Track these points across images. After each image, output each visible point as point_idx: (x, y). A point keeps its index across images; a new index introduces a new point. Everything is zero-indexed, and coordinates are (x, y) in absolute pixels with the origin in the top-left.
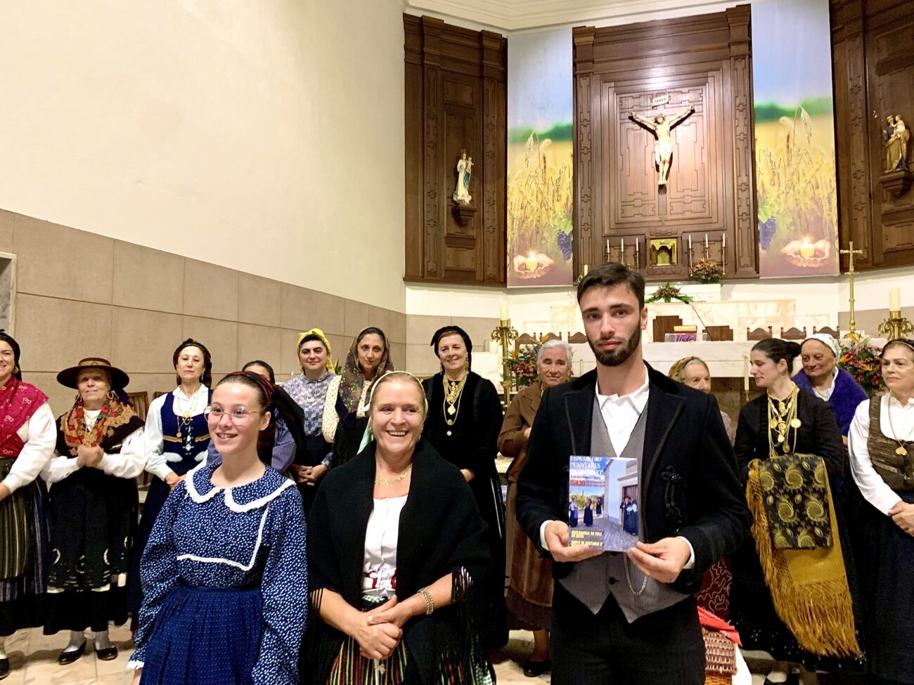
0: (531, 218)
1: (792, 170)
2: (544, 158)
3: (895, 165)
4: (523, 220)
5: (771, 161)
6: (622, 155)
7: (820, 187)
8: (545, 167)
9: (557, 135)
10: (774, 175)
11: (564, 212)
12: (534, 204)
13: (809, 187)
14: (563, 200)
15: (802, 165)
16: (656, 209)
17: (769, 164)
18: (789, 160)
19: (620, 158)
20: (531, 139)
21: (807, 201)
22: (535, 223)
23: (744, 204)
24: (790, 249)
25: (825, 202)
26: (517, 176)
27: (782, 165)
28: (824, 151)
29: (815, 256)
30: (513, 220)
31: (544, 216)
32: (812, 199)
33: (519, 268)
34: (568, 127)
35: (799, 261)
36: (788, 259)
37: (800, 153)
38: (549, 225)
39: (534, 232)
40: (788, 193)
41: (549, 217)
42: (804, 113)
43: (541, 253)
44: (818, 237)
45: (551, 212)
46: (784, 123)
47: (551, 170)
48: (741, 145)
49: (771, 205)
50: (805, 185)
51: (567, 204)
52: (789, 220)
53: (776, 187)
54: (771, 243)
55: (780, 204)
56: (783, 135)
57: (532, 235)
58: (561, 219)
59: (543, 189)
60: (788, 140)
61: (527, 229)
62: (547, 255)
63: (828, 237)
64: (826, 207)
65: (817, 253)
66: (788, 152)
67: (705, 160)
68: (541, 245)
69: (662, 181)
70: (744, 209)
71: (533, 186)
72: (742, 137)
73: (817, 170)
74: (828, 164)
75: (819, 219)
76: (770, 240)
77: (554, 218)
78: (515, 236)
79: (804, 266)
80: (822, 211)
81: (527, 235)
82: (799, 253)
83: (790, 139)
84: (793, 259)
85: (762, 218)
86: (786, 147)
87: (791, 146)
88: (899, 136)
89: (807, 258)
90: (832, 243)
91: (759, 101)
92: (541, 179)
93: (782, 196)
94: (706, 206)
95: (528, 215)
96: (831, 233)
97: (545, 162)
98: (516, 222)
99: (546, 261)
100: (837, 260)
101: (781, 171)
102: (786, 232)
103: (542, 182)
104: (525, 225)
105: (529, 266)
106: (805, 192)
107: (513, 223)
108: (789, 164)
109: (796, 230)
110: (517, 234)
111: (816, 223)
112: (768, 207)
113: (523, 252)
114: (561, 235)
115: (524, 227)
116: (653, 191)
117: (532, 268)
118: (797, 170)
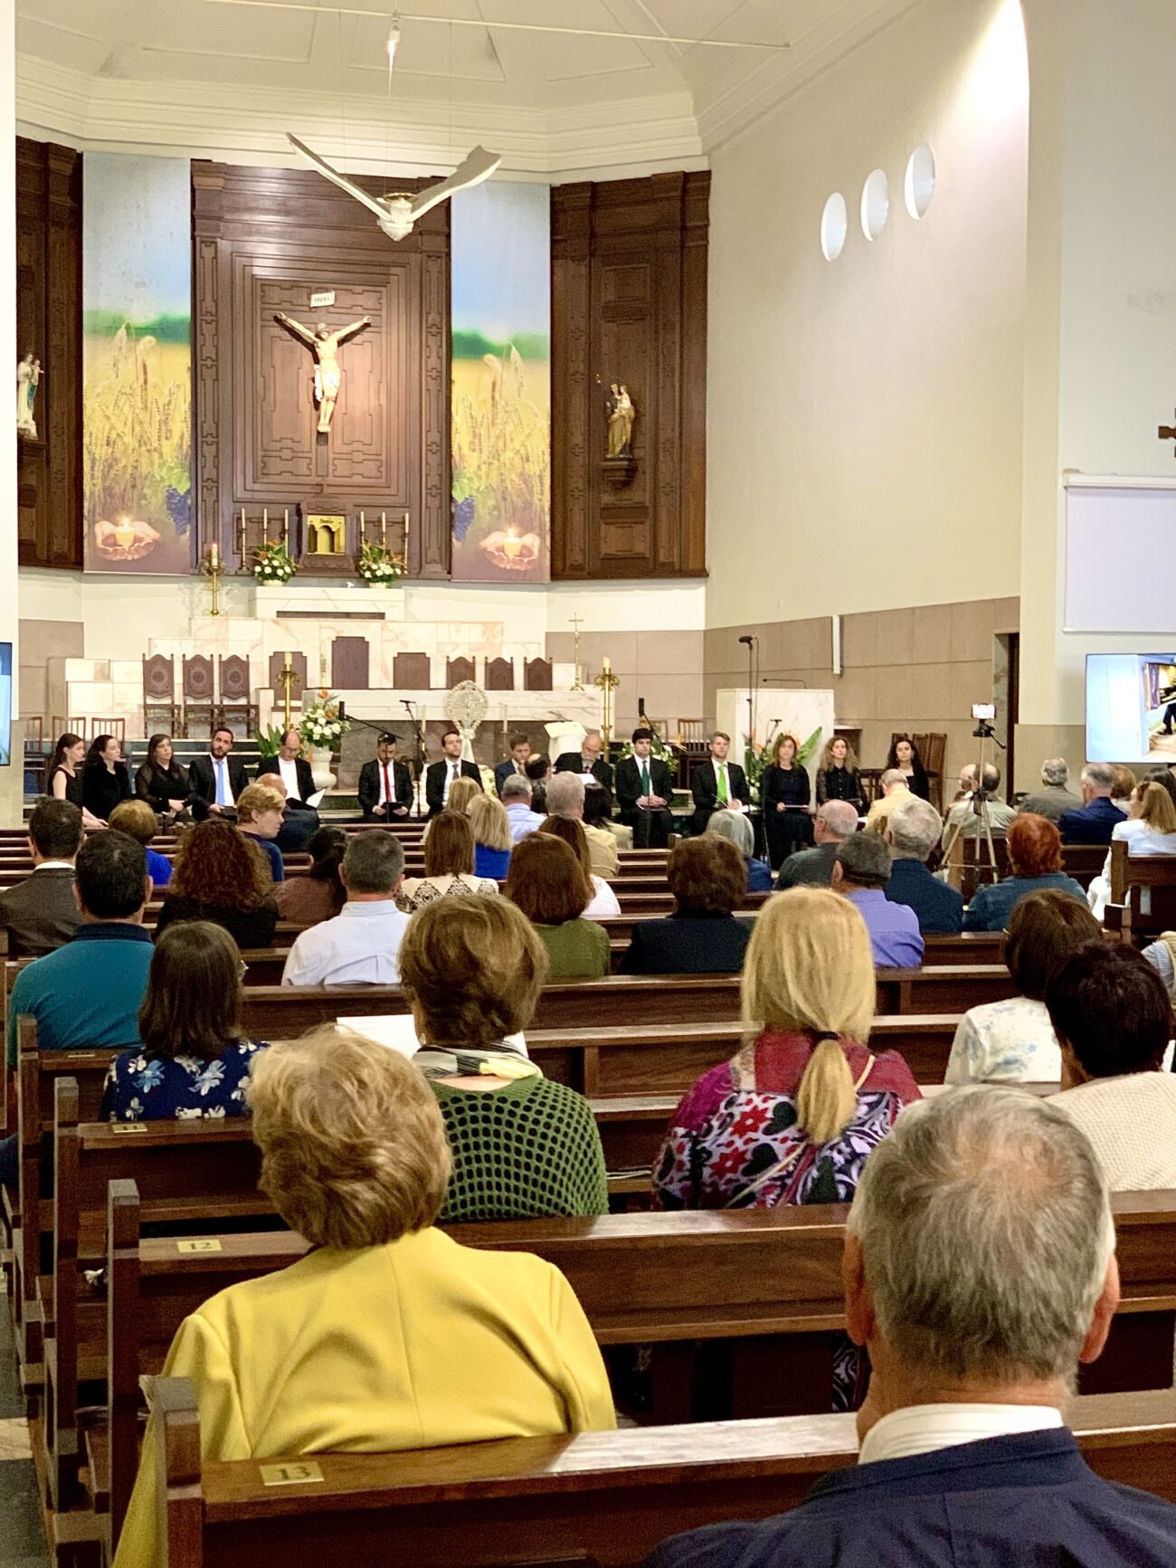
0: (124, 462)
1: (498, 432)
2: (145, 367)
3: (618, 449)
4: (110, 464)
5: (471, 416)
6: (263, 377)
7: (531, 459)
8: (146, 382)
9: (163, 331)
10: (475, 436)
11: (177, 457)
12: (128, 439)
13: (517, 459)
14: (176, 439)
15: (510, 427)
16: (313, 466)
17: (469, 420)
18: (494, 418)
19: (260, 381)
20: (122, 332)
21: (513, 477)
22: (129, 471)
23: (434, 473)
24: (490, 542)
25: (536, 482)
26: (98, 390)
27: (485, 423)
28: (536, 410)
29: (521, 555)
30: (93, 461)
31: (144, 460)
32: (521, 475)
33: (104, 542)
34: (182, 322)
35: (502, 560)
36: (487, 556)
37: (507, 409)
38: (154, 476)
39: (129, 487)
40: (491, 464)
41: (152, 464)
42: (514, 352)
43: (141, 519)
44: (525, 529)
45: (156, 455)
46: (490, 363)
47: (155, 387)
48: (433, 385)
49: (470, 479)
50: (512, 455)
51: (181, 446)
52: (491, 503)
53: (476, 454)
54: (467, 532)
55: (480, 478)
56: (487, 379)
57: (125, 490)
58: (172, 468)
59: (143, 416)
60: (493, 390)
61: (116, 480)
62: (149, 524)
63: (537, 531)
64: (537, 489)
65: (525, 552)
66: (493, 405)
67: (383, 402)
68: (140, 506)
69: (323, 426)
70: (434, 480)
71: (127, 409)
72: (434, 374)
73: (528, 436)
74: (540, 432)
75: (528, 505)
76: (466, 527)
77: (161, 466)
78: (97, 489)
79: (508, 567)
80: (531, 493)
81: (117, 490)
82: (501, 549)
83: (497, 388)
84: (495, 557)
85: (458, 496)
86: (490, 399)
87: (497, 397)
88: (624, 412)
89: (511, 557)
90: (543, 539)
91: (457, 327)
92: (139, 400)
93: (484, 468)
94: (383, 469)
95: (118, 455)
96: (542, 525)
97: (145, 373)
98: (99, 468)
99: (149, 534)
100: (548, 563)
101: (483, 431)
102: (488, 518)
103: (141, 405)
104: (113, 472)
105: (120, 540)
106: (512, 465)
107: (93, 468)
108: (493, 423)
109: (499, 516)
110: (99, 487)
111: (525, 509)
112: (465, 481)
113: (110, 515)
114: (171, 495)
115: (111, 476)
116: (309, 440)
117: (126, 543)
118: (503, 432)
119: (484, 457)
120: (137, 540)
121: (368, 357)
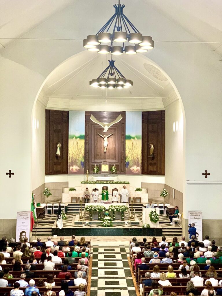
3: (151, 154)
7: (138, 155)
9: (81, 137)
10: (129, 152)
12: (75, 154)
13: (136, 155)
14: (82, 154)
16: (104, 157)
17: (128, 149)
19: (96, 144)
20: (74, 138)
22: (75, 159)
24: (132, 168)
26: (71, 146)
27: (131, 149)
28: (139, 147)
29: (137, 170)
30: (70, 157)
31: (77, 157)
32: (137, 158)
33: (71, 170)
34: (84, 135)
37: (135, 147)
38: (79, 159)
39: (75, 161)
42: (136, 138)
44: (138, 166)
45: (79, 156)
46: (132, 140)
47: (79, 146)
51: (83, 155)
52: (132, 162)
53: (129, 154)
54: (128, 167)
55: (130, 158)
56: (131, 142)
58: (81, 158)
59: (77, 150)
61: (73, 160)
62: (78, 167)
64: (139, 160)
66: (132, 147)
67: (115, 146)
68: (77, 164)
69: (105, 151)
70: (123, 158)
71: (75, 149)
72: (123, 142)
73: (138, 151)
74: (140, 150)
75: (138, 162)
78: (70, 161)
79: (135, 172)
80: (138, 160)
81: (73, 162)
82: (134, 169)
84: (132, 171)
85: (127, 161)
86: (132, 145)
90: (140, 168)
91: (127, 134)
92: (77, 148)
93: (131, 156)
94: (115, 157)
95: (73, 156)
96: (140, 165)
97: (78, 144)
98: (71, 158)
100: (141, 171)
101: (131, 151)
102: (131, 164)
103: (77, 149)
105: (74, 169)
107: (70, 158)
109: (133, 164)
111: (137, 163)
112: (128, 159)
113: (72, 166)
114: (81, 162)
116: (103, 153)
118: (134, 151)
120: (76, 169)
121: (112, 139)
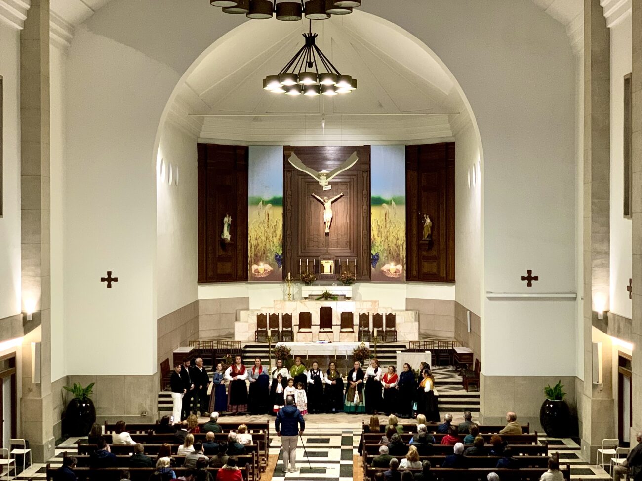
0: (261, 245)
1: (387, 230)
2: (268, 214)
4: (257, 246)
7: (399, 239)
8: (268, 219)
9: (275, 202)
10: (379, 232)
11: (278, 243)
12: (263, 238)
13: (394, 239)
14: (278, 237)
15: (392, 228)
16: (324, 243)
17: (377, 226)
18: (386, 225)
19: (306, 215)
20: (261, 203)
21: (393, 245)
22: (263, 248)
23: (365, 245)
24: (385, 268)
25: (401, 247)
26: (253, 222)
27: (383, 227)
28: (401, 222)
30: (251, 246)
31: (268, 245)
32: (396, 244)
33: (255, 271)
34: (280, 198)
35: (389, 274)
36: (384, 273)
37: (391, 222)
38: (271, 249)
39: (263, 253)
40: (385, 241)
41: (270, 246)
42: (393, 202)
43: (266, 264)
44: (397, 262)
45: (271, 243)
46: (384, 207)
47: (271, 220)
48: (365, 215)
49: (377, 246)
50: (392, 238)
51: (280, 239)
52: (385, 254)
53: (380, 238)
54: (377, 265)
55: (381, 246)
56: (383, 212)
57: (261, 254)
58: (276, 247)
59: (268, 230)
60: (386, 216)
61: (259, 251)
62: (269, 265)
63: (401, 264)
64: (401, 249)
65: (397, 271)
66: (386, 221)
67: (348, 221)
68: (266, 260)
69: (327, 231)
70: (365, 247)
71: (262, 228)
72: (365, 211)
73: (398, 231)
74: (402, 229)
75: (398, 255)
76: (376, 263)
77: (273, 246)
78: (252, 254)
79: (391, 277)
80: (399, 251)
81: (259, 254)
82: (389, 270)
83: (387, 215)
84: (386, 273)
85: (373, 252)
86: (385, 219)
87: (387, 218)
88: (428, 224)
89: (392, 273)
90: (403, 267)
91: (374, 194)
92: (266, 225)
93: (382, 242)
94: (348, 244)
95: (259, 243)
96: (403, 262)
97: (268, 216)
98: (253, 247)
99: (269, 268)
100: (405, 275)
101: (382, 230)
102: (384, 260)
103: (267, 227)
104: (258, 249)
105: (260, 270)
106: (392, 241)
107: (251, 248)
108: (386, 227)
109: (388, 259)
110: (253, 253)
112: (376, 247)
113: (257, 263)
114: (276, 255)
115: (257, 250)
117: (261, 272)
118: (389, 230)
119: (383, 239)
120: (265, 270)
121: (343, 206)
